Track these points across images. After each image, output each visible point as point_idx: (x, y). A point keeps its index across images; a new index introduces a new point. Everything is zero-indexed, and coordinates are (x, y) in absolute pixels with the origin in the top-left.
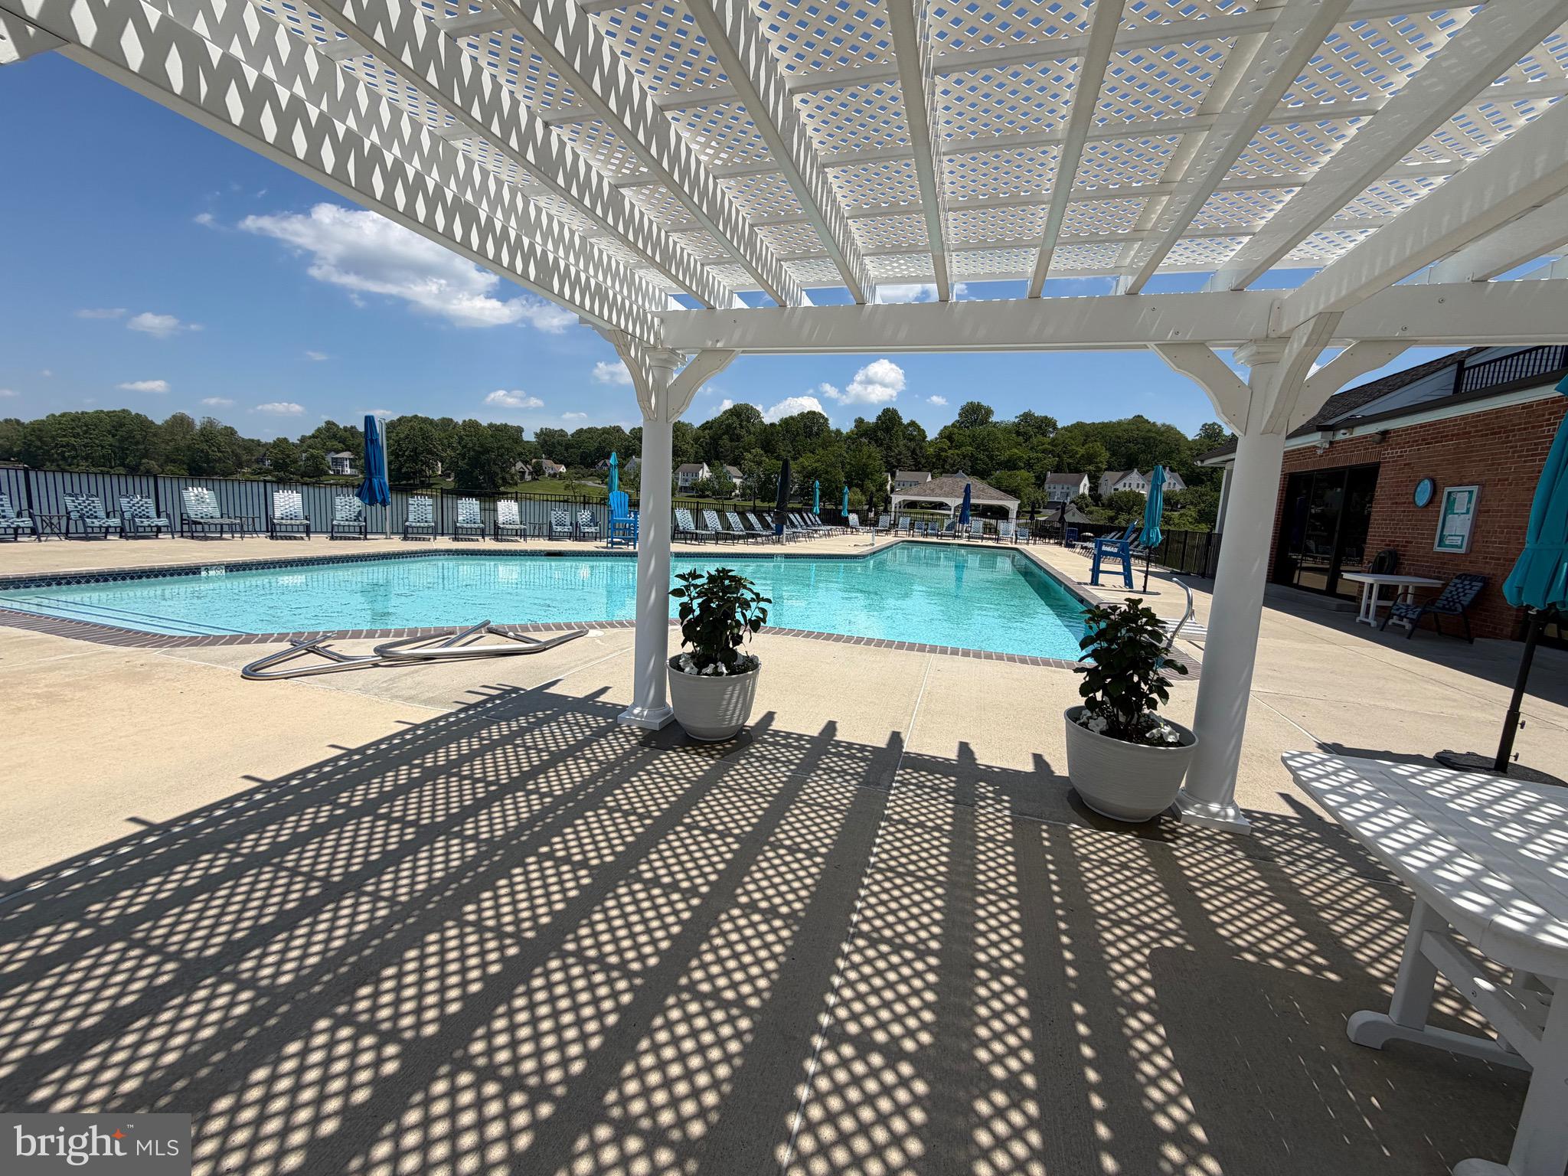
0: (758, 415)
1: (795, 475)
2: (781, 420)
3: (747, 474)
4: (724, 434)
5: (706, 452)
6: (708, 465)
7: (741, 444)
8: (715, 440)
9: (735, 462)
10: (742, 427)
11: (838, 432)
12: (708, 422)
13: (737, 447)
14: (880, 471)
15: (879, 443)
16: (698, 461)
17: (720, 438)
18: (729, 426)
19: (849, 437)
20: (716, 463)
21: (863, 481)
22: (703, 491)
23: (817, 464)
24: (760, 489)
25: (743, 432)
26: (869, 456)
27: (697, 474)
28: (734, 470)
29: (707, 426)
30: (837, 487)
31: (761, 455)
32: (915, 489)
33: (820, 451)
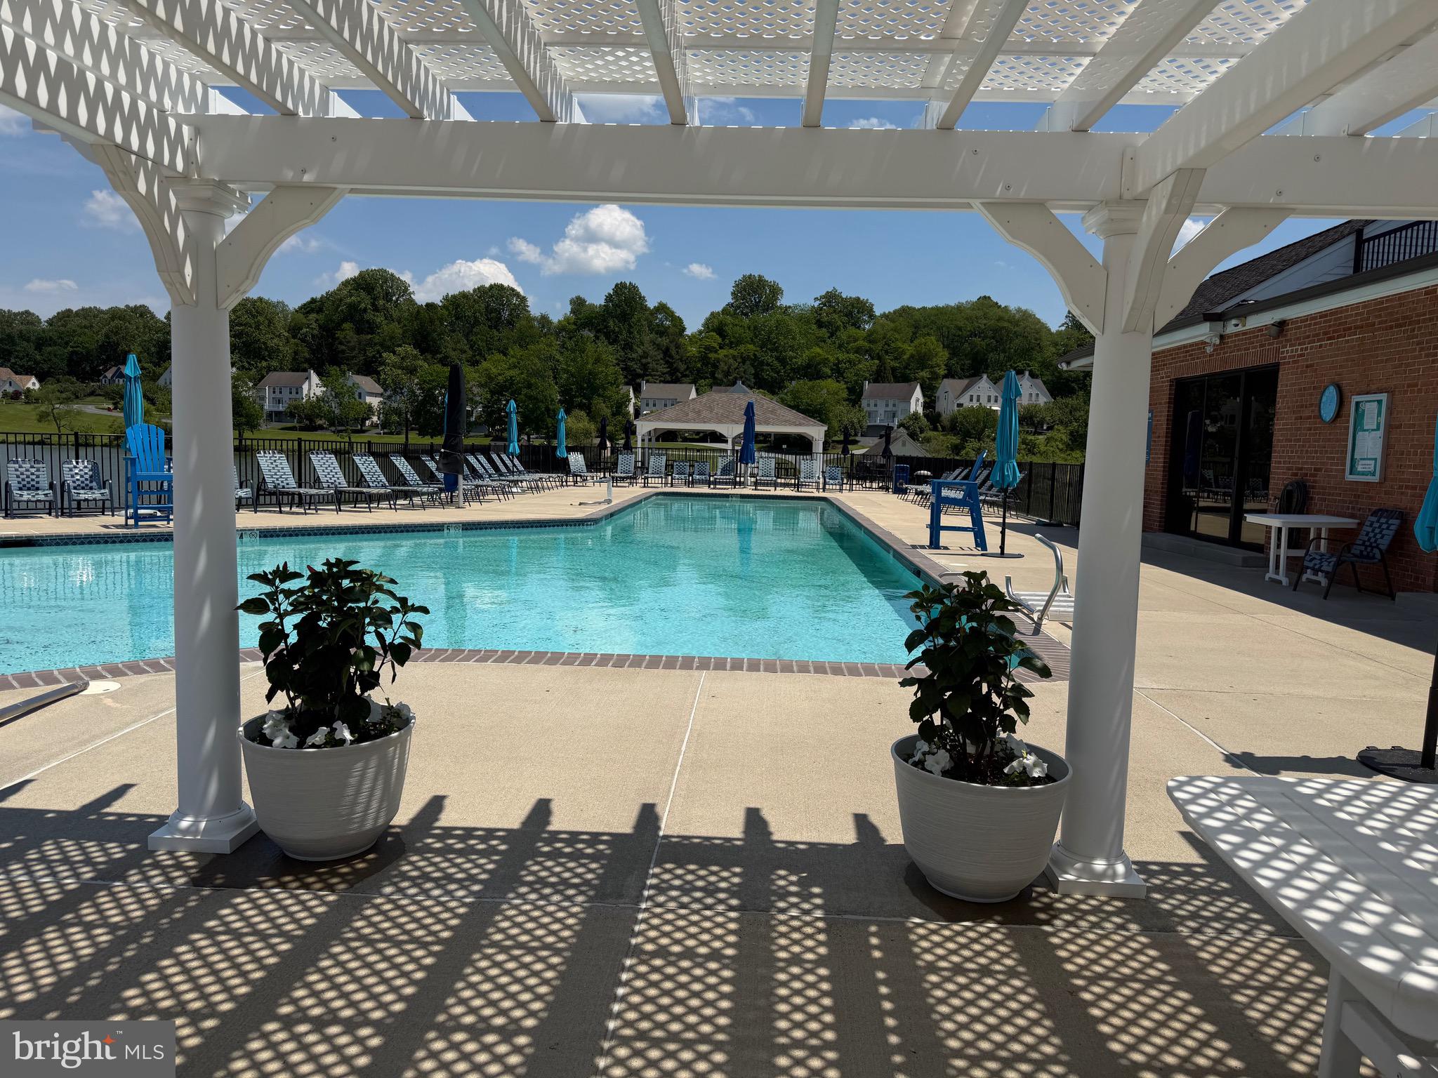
0: (404, 289)
1: (476, 390)
2: (446, 298)
3: (391, 388)
4: (344, 320)
5: (313, 352)
6: (319, 374)
7: (377, 339)
8: (329, 331)
9: (369, 368)
10: (376, 309)
11: (544, 320)
12: (313, 301)
13: (370, 343)
14: (615, 383)
15: (612, 338)
16: (299, 367)
17: (338, 326)
18: (353, 307)
19: (561, 328)
20: (334, 370)
21: (589, 399)
22: (310, 418)
23: (512, 373)
24: (416, 413)
25: (379, 319)
26: (597, 360)
27: (299, 390)
28: (366, 383)
29: (312, 307)
30: (548, 409)
31: (415, 357)
32: (671, 412)
33: (515, 350)
